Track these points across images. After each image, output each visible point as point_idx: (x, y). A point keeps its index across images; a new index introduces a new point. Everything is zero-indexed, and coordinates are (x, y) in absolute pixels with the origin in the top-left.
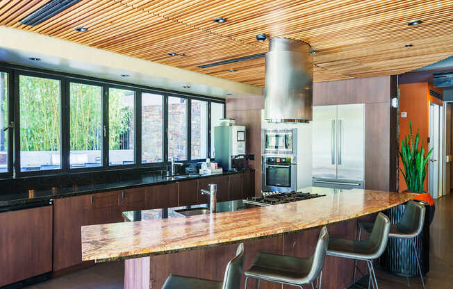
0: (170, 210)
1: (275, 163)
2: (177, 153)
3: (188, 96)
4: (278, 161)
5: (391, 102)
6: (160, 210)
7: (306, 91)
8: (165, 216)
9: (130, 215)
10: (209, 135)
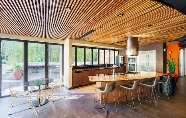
0: (106, 74)
1: (131, 65)
2: (107, 62)
3: (110, 50)
4: (132, 64)
5: (164, 50)
6: (104, 74)
7: (137, 47)
8: (105, 75)
9: (97, 75)
10: (115, 58)
